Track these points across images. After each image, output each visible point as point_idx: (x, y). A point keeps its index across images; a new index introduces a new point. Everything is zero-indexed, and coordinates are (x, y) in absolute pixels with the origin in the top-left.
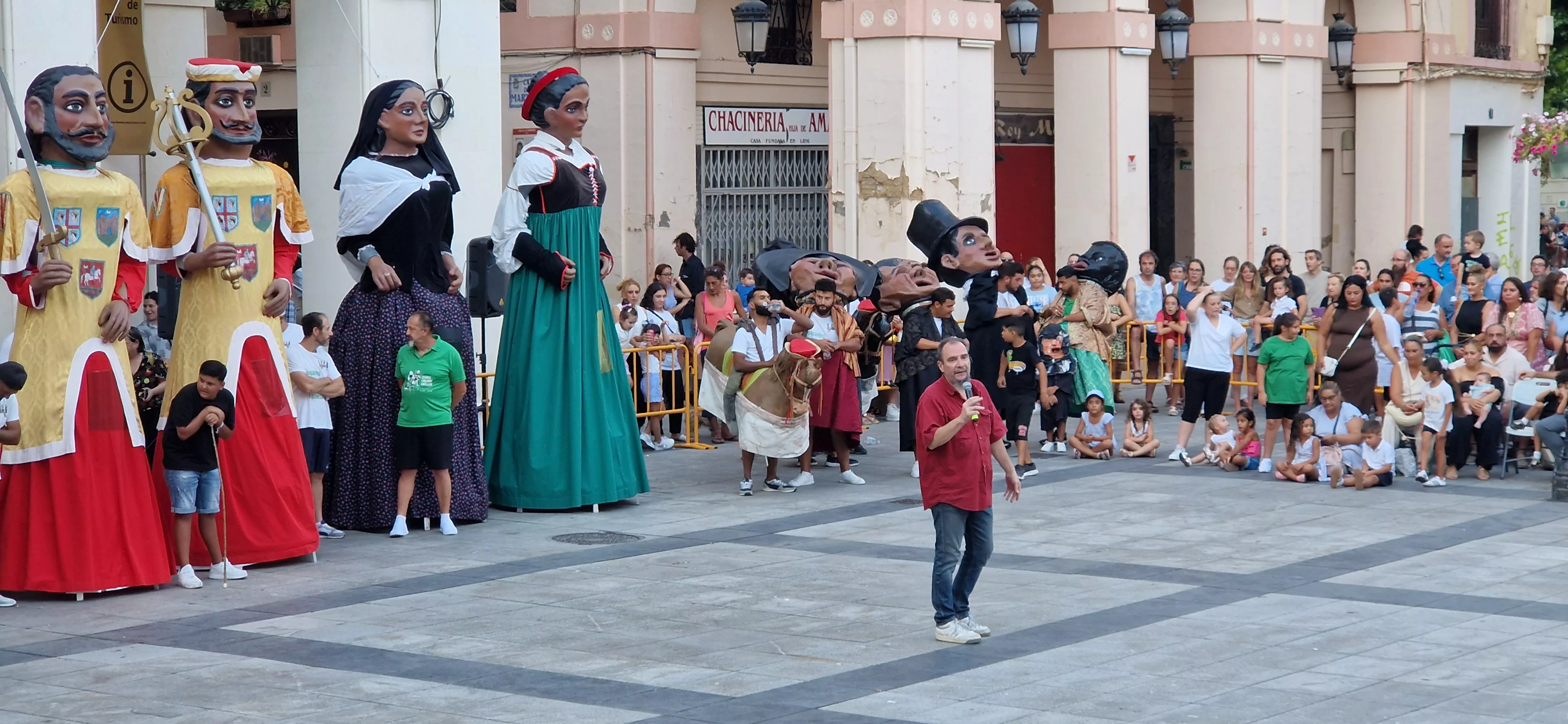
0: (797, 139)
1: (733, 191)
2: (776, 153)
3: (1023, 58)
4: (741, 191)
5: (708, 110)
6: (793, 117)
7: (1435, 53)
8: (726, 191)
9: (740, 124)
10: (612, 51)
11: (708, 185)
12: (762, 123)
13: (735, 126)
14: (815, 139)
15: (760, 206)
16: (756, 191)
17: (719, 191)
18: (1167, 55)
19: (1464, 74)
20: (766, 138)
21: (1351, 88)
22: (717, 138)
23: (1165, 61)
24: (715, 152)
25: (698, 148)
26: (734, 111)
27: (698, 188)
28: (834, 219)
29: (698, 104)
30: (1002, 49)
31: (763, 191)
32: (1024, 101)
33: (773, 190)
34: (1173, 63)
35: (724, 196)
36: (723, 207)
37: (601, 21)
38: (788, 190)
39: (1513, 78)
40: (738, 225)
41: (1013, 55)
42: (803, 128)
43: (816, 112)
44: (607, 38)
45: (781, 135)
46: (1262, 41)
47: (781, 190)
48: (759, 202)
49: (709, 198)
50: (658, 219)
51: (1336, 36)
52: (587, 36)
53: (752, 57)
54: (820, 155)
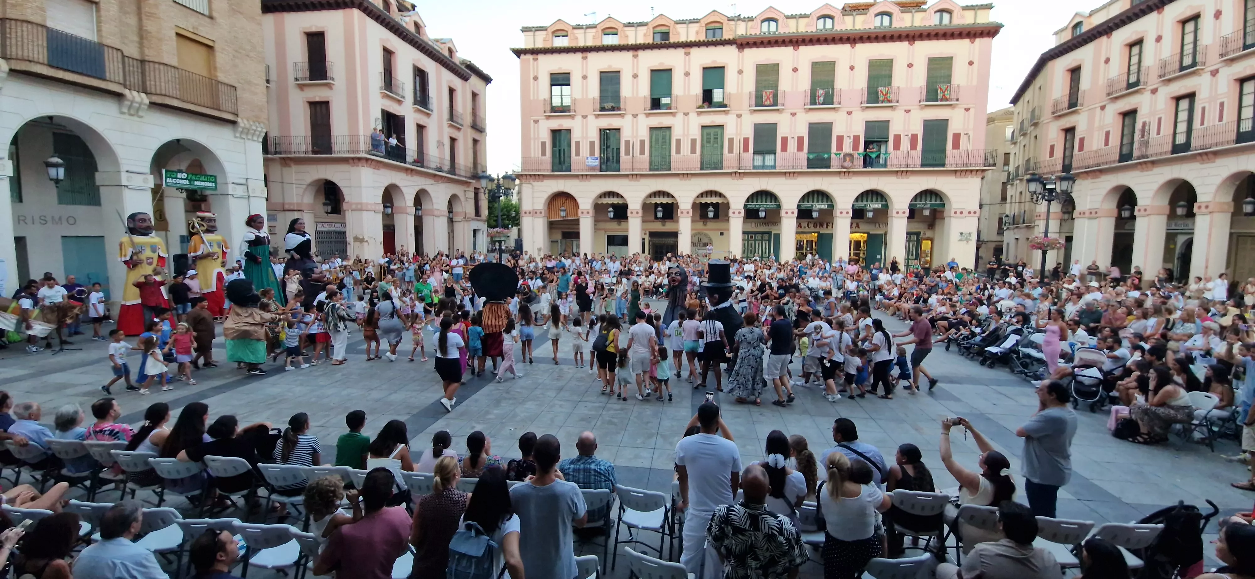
0: (338, 230)
1: (324, 240)
2: (334, 232)
3: (388, 215)
4: (326, 240)
5: (317, 223)
6: (337, 225)
7: (468, 216)
8: (322, 240)
9: (325, 226)
12: (330, 226)
14: (343, 230)
16: (329, 240)
19: (473, 220)
20: (331, 229)
21: (452, 222)
23: (417, 216)
24: (320, 232)
25: (316, 231)
26: (324, 223)
28: (348, 246)
29: (315, 222)
30: (383, 213)
31: (331, 240)
32: (388, 223)
33: (333, 240)
34: (419, 216)
36: (322, 243)
37: (290, 204)
38: (337, 240)
39: (481, 220)
40: (326, 247)
41: (386, 214)
42: (340, 227)
43: (343, 224)
44: (292, 208)
45: (335, 229)
46: (436, 213)
47: (335, 240)
48: (331, 242)
51: (450, 212)
52: (287, 207)
53: (327, 213)
54: (344, 233)
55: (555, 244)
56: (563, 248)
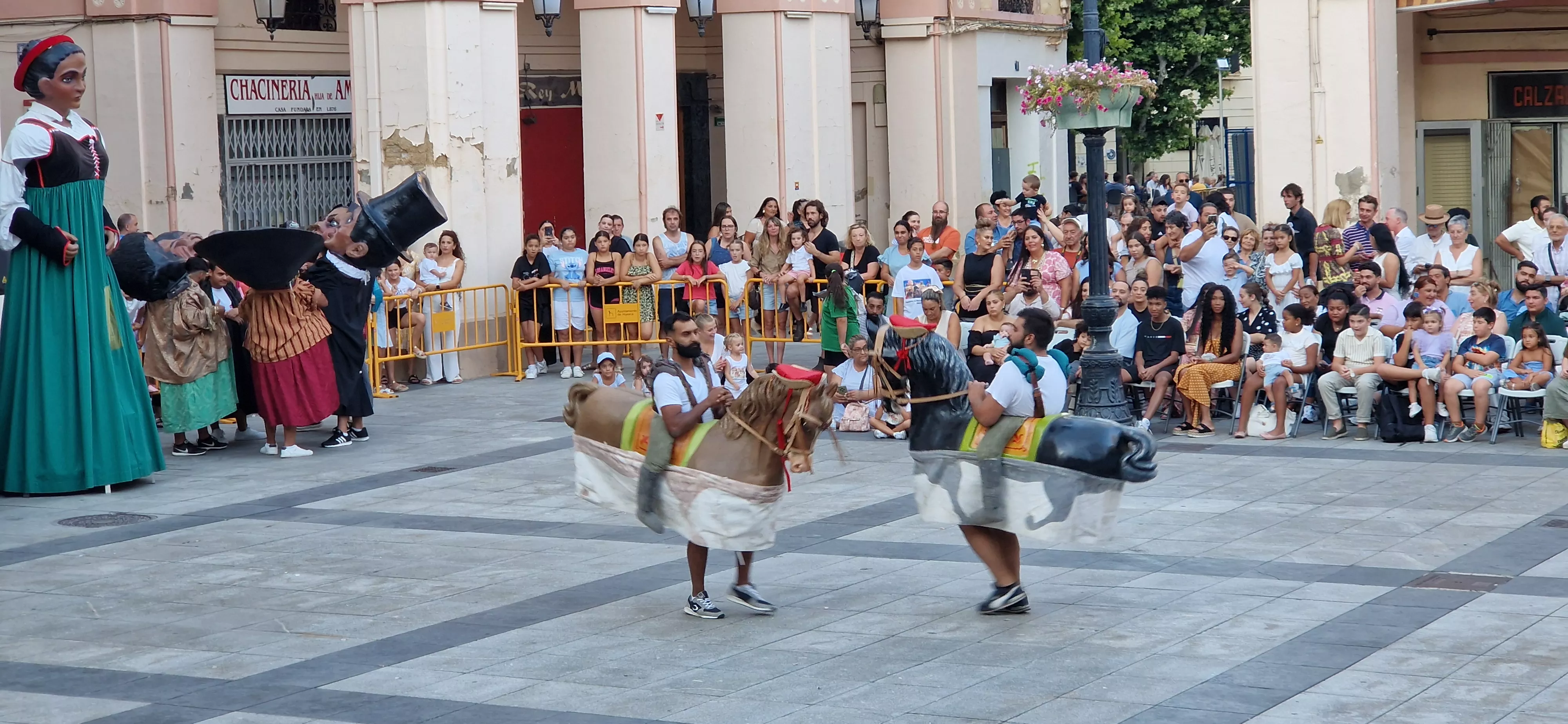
0: (324, 106)
1: (259, 161)
2: (303, 121)
3: (550, 20)
4: (268, 161)
5: (229, 79)
6: (318, 85)
7: (961, 8)
8: (252, 161)
9: (264, 91)
10: (125, 19)
11: (232, 155)
12: (287, 92)
13: (258, 95)
14: (341, 107)
15: (288, 176)
16: (283, 160)
17: (244, 161)
18: (694, 13)
19: (987, 27)
20: (291, 106)
21: (878, 43)
22: (238, 107)
23: (692, 19)
24: (238, 122)
25: (220, 118)
26: (257, 79)
27: (222, 158)
29: (218, 72)
30: (526, 11)
31: (290, 160)
32: (555, 63)
33: (300, 159)
34: (700, 21)
35: (249, 167)
36: (250, 178)
38: (316, 159)
39: (1036, 31)
40: (266, 196)
41: (538, 17)
42: (330, 95)
43: (343, 80)
44: (118, 5)
45: (306, 104)
47: (309, 160)
48: (286, 172)
49: (233, 169)
50: (180, 191)
52: (97, 3)
53: (274, 24)
54: (345, 123)
55: (1450, 150)
56: (1501, 168)
